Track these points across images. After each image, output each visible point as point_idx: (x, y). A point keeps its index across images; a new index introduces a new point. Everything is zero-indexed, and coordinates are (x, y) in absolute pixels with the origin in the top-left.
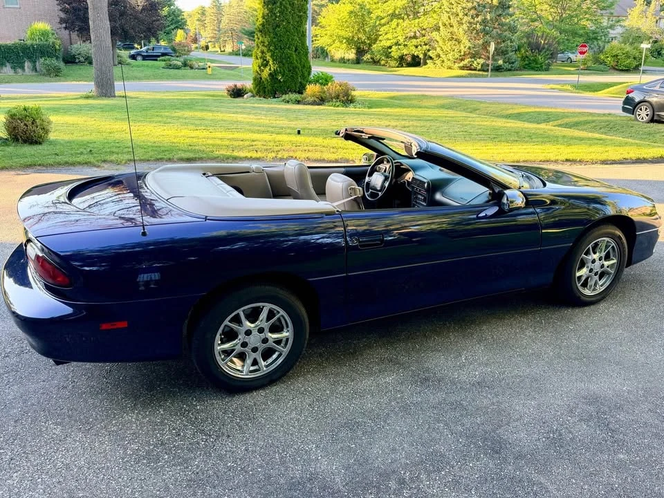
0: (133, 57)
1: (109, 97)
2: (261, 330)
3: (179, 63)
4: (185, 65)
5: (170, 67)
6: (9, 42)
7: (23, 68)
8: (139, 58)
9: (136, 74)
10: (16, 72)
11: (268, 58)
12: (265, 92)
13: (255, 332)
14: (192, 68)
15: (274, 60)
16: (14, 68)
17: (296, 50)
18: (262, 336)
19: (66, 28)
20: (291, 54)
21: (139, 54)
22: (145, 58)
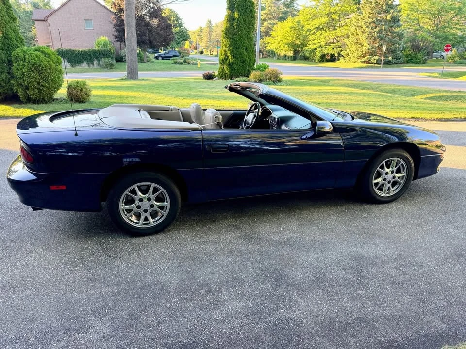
0: (157, 58)
1: (134, 79)
2: (149, 199)
3: (182, 61)
4: (185, 62)
5: (176, 63)
6: (87, 49)
7: (93, 64)
8: (160, 58)
9: (156, 67)
10: (89, 67)
11: (228, 55)
12: (225, 77)
13: (145, 200)
14: (189, 64)
15: (232, 56)
16: (88, 64)
17: (246, 49)
18: (150, 203)
19: (118, 41)
20: (243, 52)
21: (160, 56)
22: (163, 58)
